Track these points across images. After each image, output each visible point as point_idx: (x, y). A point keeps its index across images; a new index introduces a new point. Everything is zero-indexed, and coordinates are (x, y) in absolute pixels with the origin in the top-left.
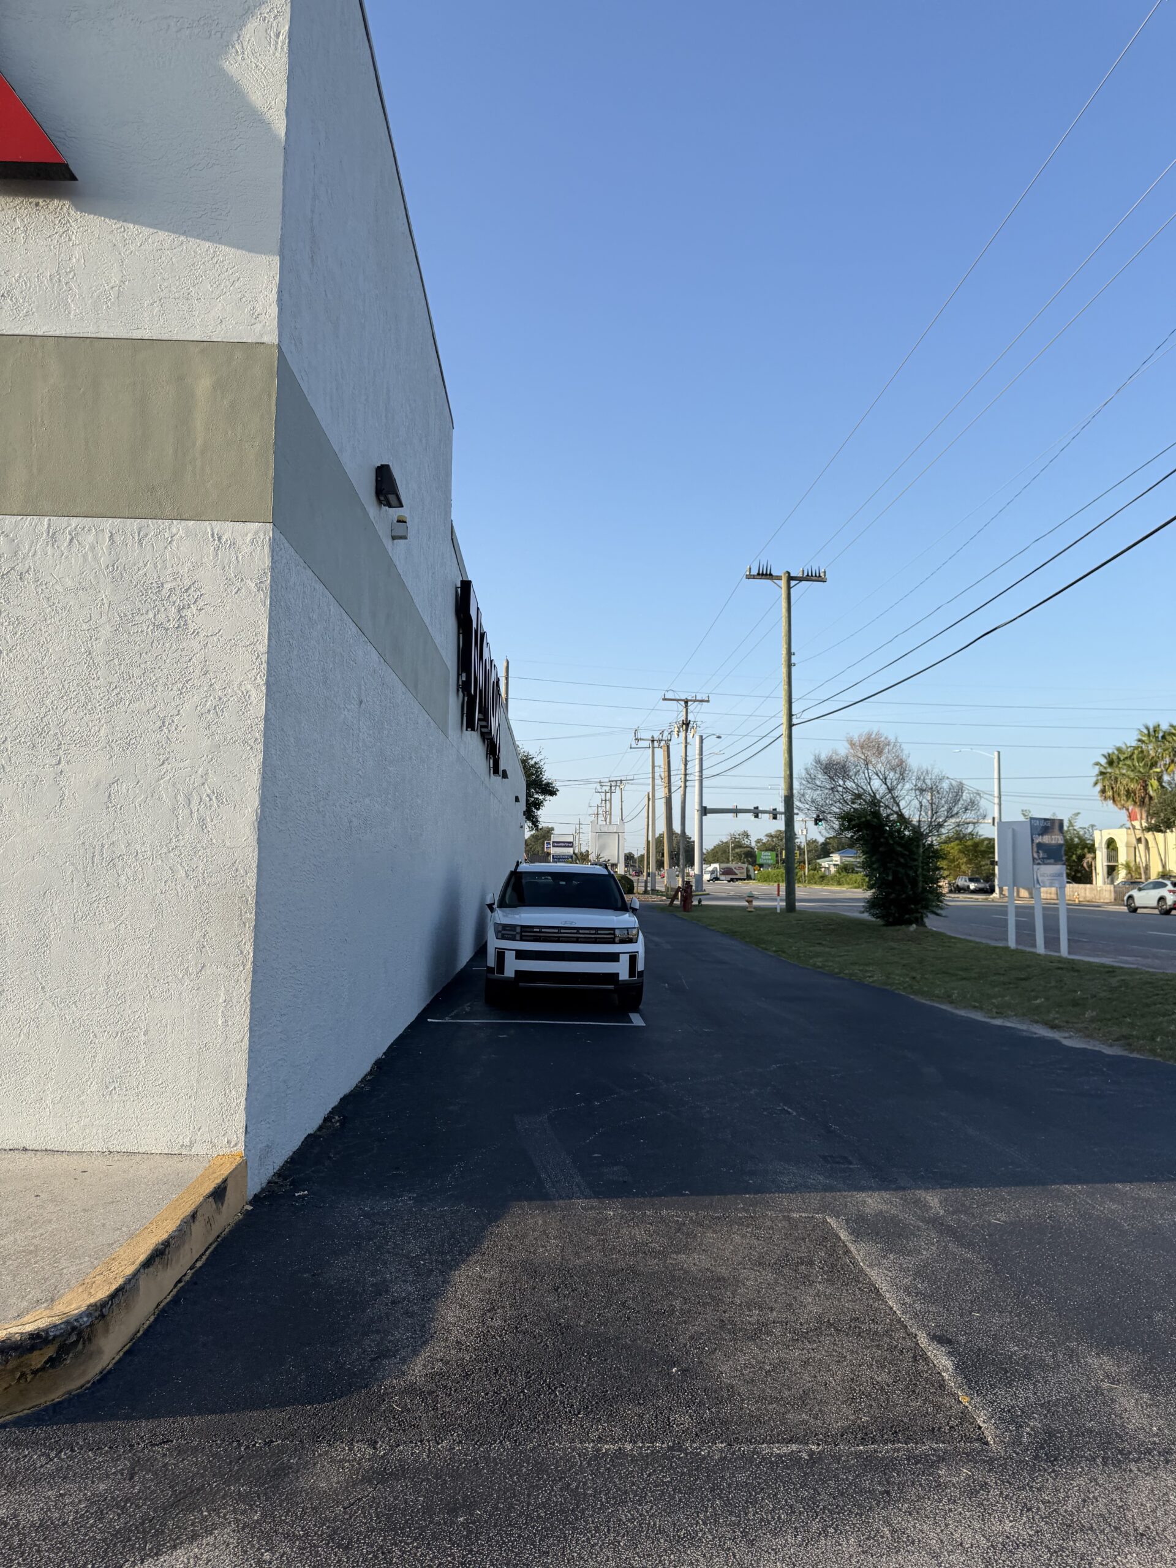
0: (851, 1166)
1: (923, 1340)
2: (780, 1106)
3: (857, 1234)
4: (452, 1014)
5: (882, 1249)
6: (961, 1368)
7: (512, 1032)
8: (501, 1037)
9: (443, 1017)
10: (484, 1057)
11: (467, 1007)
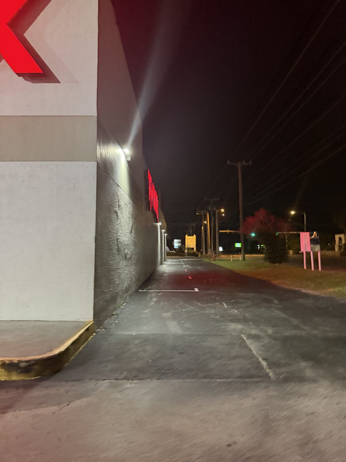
0: (250, 324)
1: (260, 359)
2: (232, 310)
3: (248, 338)
4: (146, 289)
5: (254, 341)
6: (268, 365)
8: (159, 294)
9: (143, 290)
10: (154, 299)
11: (150, 287)
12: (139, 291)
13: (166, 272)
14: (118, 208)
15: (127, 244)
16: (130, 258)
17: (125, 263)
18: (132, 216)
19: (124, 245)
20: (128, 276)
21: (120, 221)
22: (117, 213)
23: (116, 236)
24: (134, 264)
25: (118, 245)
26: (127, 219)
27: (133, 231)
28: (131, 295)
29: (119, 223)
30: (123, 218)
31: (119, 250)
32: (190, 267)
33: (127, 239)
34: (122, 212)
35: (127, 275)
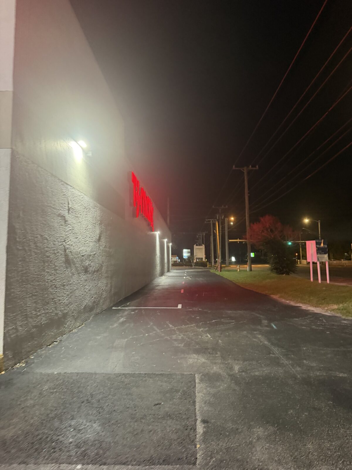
0: (217, 355)
1: (198, 422)
2: (206, 334)
3: (201, 380)
4: (122, 306)
5: (207, 386)
6: (205, 433)
7: (137, 311)
8: (132, 313)
9: (118, 307)
10: (122, 320)
11: (128, 304)
12: (113, 308)
13: (160, 284)
14: (67, 212)
15: (90, 255)
16: (98, 271)
17: (83, 277)
18: (100, 222)
19: (83, 256)
20: (92, 292)
21: (73, 227)
22: (63, 217)
23: (62, 244)
24: (107, 277)
25: (66, 256)
26: (89, 225)
27: (103, 240)
28: (97, 314)
29: (70, 230)
30: (79, 224)
31: (68, 262)
32: (190, 279)
33: (89, 249)
34: (77, 217)
35: (89, 291)
